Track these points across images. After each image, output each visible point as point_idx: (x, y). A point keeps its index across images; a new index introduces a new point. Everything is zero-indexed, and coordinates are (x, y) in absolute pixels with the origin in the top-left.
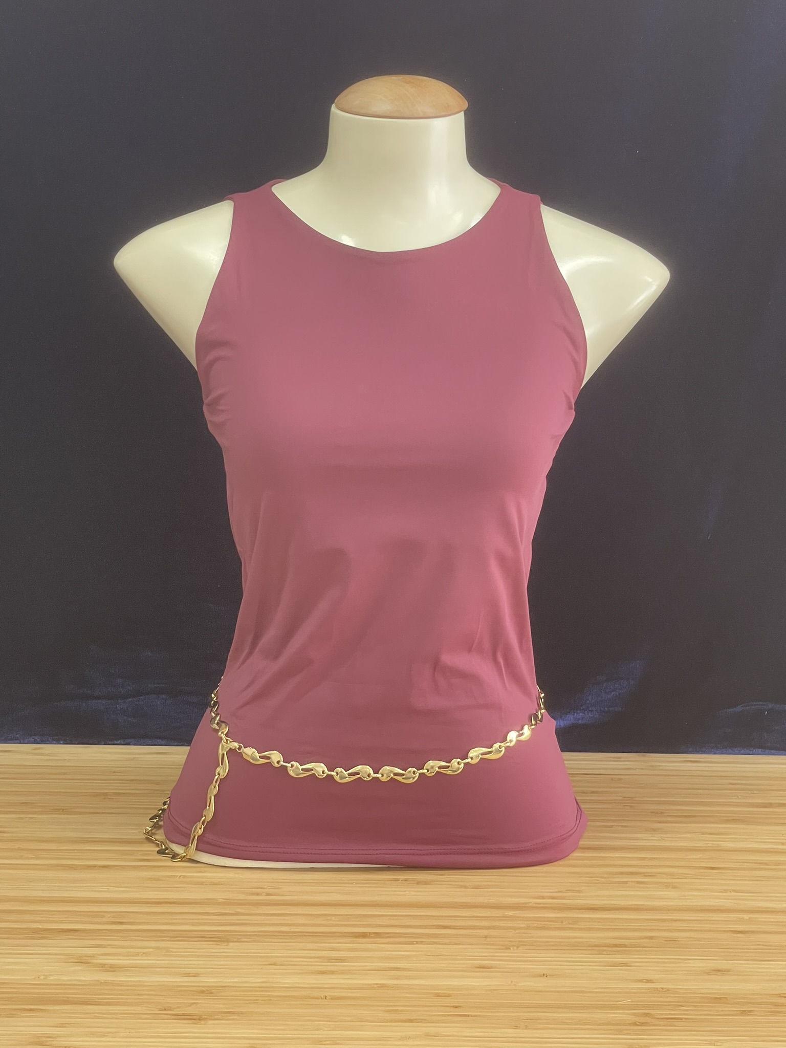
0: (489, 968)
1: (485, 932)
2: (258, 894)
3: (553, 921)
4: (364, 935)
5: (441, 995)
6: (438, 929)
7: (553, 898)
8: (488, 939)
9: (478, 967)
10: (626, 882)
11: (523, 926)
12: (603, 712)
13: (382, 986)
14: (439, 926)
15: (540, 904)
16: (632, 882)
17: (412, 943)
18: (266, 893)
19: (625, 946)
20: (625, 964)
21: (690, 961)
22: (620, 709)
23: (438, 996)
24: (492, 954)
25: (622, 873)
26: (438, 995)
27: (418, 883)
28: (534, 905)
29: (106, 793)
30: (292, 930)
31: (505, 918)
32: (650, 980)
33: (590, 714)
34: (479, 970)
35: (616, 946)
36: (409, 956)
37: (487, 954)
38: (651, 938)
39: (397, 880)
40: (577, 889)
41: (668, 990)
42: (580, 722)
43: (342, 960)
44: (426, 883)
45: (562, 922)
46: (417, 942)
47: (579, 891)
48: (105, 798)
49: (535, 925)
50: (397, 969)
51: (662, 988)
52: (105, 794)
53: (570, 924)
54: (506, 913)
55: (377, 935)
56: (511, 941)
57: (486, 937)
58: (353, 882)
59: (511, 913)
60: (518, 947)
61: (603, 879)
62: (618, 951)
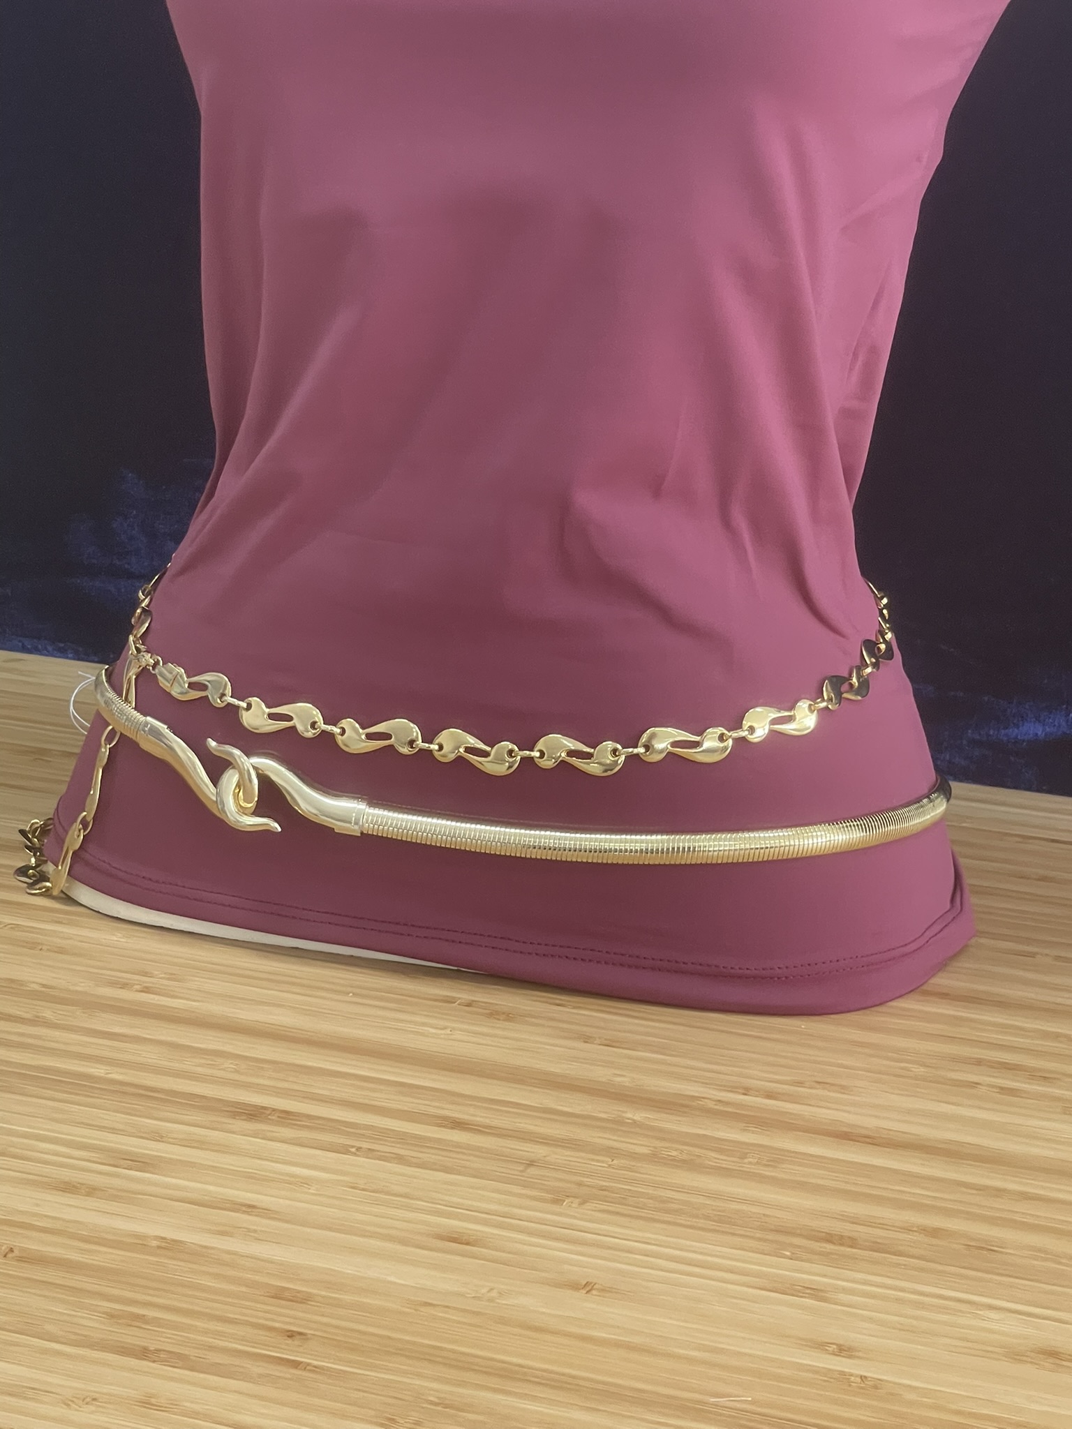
0: (467, 1244)
1: (540, 1151)
2: (124, 986)
3: (721, 1151)
4: (255, 1113)
5: (287, 1294)
6: (440, 1126)
7: (770, 1095)
8: (532, 1171)
9: (440, 1237)
10: (975, 1085)
11: (645, 1150)
13: (170, 1247)
14: (445, 1118)
15: (727, 1103)
16: (989, 1086)
17: (345, 1150)
18: (147, 987)
19: (853, 1242)
20: (816, 1293)
21: (993, 1315)
23: (276, 1297)
24: (506, 1209)
25: (979, 1062)
26: (278, 1295)
27: (494, 1014)
28: (711, 1105)
30: (110, 1076)
31: (617, 1125)
32: (850, 1349)
34: (440, 1244)
35: (829, 1238)
36: (306, 1182)
37: (493, 1207)
38: (935, 1232)
39: (450, 1001)
40: (844, 1083)
41: (877, 1385)
43: (142, 1163)
44: (509, 1017)
45: (744, 1156)
46: (359, 1149)
47: (843, 1089)
49: (674, 1153)
50: (250, 1208)
51: (863, 1378)
53: (758, 1163)
54: (629, 1115)
55: (286, 1117)
56: (580, 1184)
57: (531, 1163)
58: (349, 989)
59: (638, 1115)
60: (581, 1204)
61: (922, 1069)
62: (827, 1255)
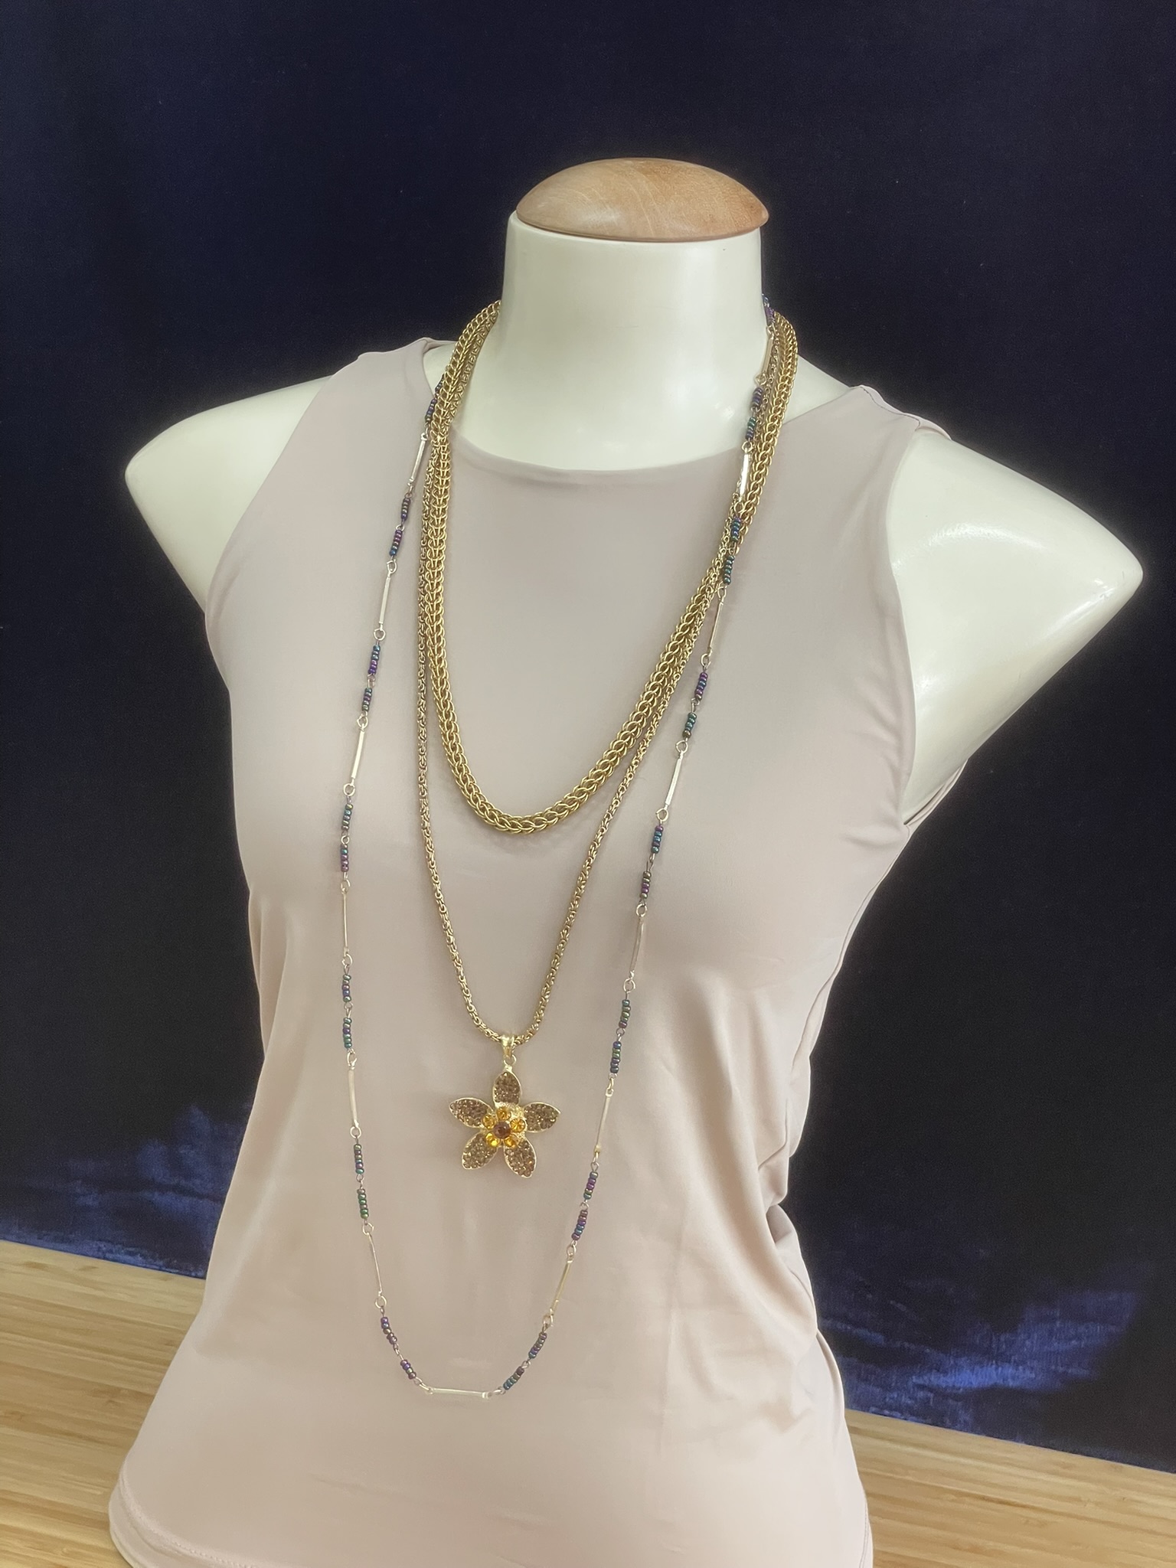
12: (1055, 1372)
22: (1086, 1372)
29: (119, 1389)
33: (1028, 1372)
42: (1011, 1383)
48: (110, 1401)
52: (114, 1392)
